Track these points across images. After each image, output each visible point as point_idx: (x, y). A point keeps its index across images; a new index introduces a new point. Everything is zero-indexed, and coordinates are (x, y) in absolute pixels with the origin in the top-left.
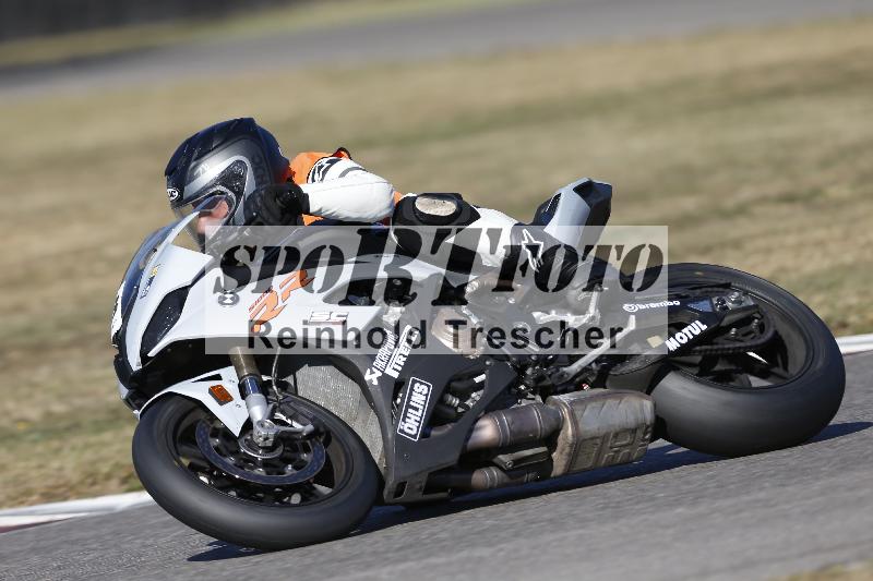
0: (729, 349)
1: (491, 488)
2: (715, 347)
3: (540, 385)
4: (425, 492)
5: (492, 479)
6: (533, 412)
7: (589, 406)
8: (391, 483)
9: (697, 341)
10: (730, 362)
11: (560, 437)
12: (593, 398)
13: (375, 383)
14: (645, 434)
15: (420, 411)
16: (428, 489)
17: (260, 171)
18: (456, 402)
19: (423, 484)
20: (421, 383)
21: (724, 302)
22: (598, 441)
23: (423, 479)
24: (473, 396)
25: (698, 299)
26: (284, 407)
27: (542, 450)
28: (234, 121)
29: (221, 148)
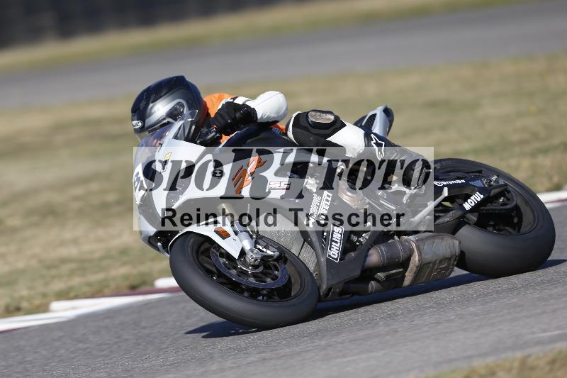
2: (488, 208)
4: (341, 295)
5: (375, 287)
7: (426, 243)
9: (480, 205)
11: (411, 261)
12: (427, 238)
14: (454, 262)
15: (339, 244)
18: (355, 238)
19: (341, 289)
21: (490, 181)
22: (431, 265)
23: (341, 286)
24: (363, 235)
25: (473, 180)
26: (260, 241)
27: (401, 270)
28: (173, 77)
29: (168, 94)
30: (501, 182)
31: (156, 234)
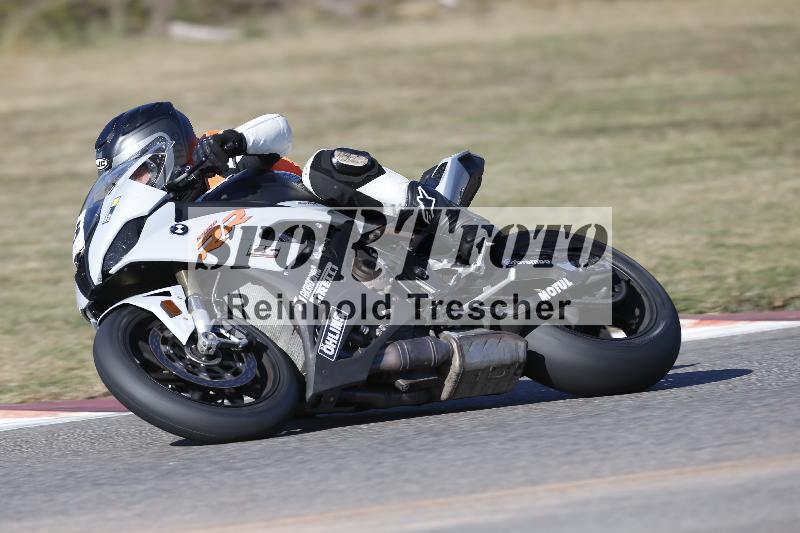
6: (429, 344)
7: (474, 343)
12: (477, 336)
14: (518, 370)
18: (366, 330)
22: (480, 373)
24: (380, 326)
27: (436, 377)
28: (156, 104)
29: (145, 126)
31: (90, 307)
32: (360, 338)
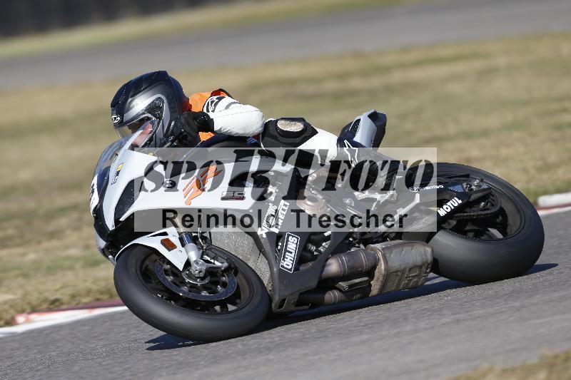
0: (474, 216)
1: (334, 303)
2: (466, 214)
3: (363, 238)
4: (296, 306)
5: (335, 297)
6: (361, 254)
7: (394, 251)
8: (276, 299)
9: (456, 210)
10: (474, 224)
11: (377, 270)
12: (395, 246)
13: (265, 236)
14: (427, 269)
15: (293, 254)
16: (299, 303)
17: (173, 105)
18: (313, 248)
19: (296, 300)
20: (293, 236)
21: (471, 186)
22: (399, 273)
23: (296, 297)
24: (323, 244)
25: (454, 184)
26: (209, 252)
27: (365, 279)
28: (155, 73)
29: (148, 89)
30: (485, 186)
31: (107, 247)
32: (309, 255)
